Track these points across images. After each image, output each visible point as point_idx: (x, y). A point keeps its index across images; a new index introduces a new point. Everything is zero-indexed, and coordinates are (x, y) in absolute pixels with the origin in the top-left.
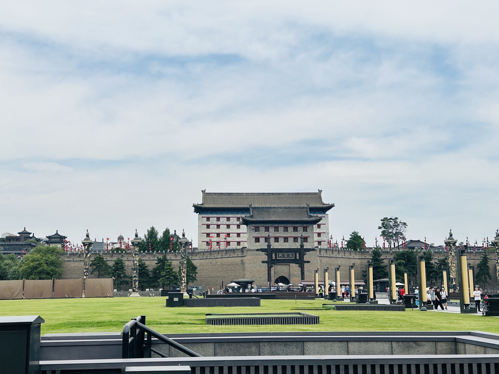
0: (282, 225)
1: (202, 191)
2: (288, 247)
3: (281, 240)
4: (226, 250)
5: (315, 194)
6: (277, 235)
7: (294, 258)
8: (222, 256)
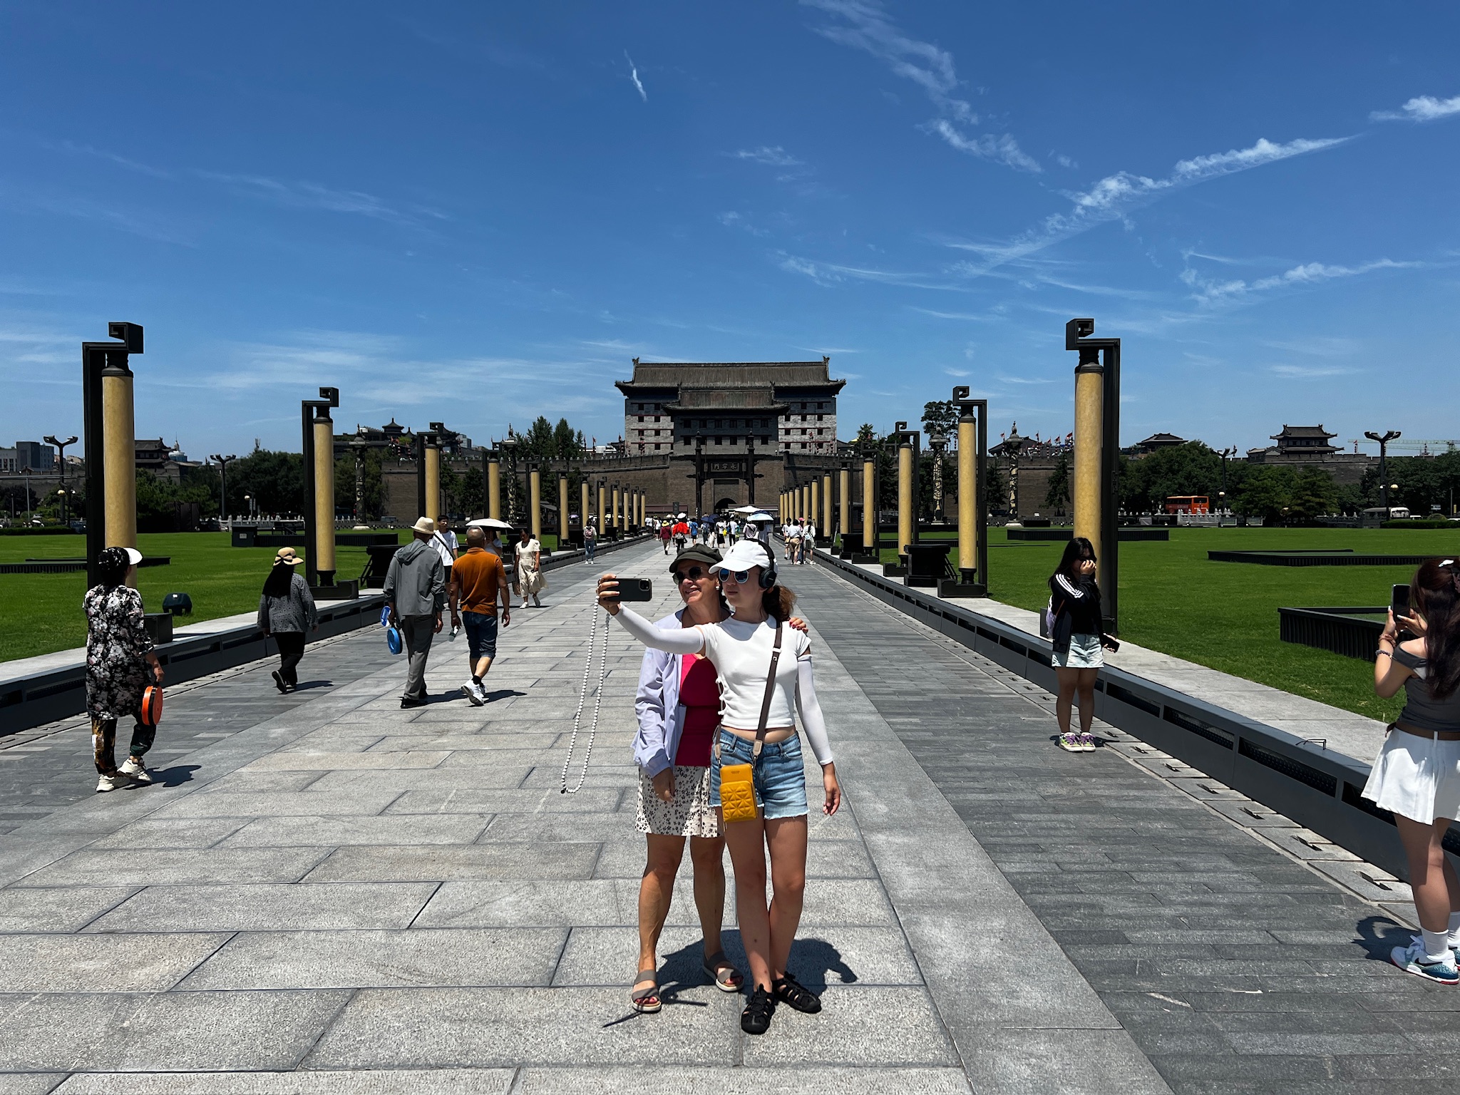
1: (633, 360)
3: (726, 442)
4: (642, 457)
6: (719, 432)
7: (738, 470)
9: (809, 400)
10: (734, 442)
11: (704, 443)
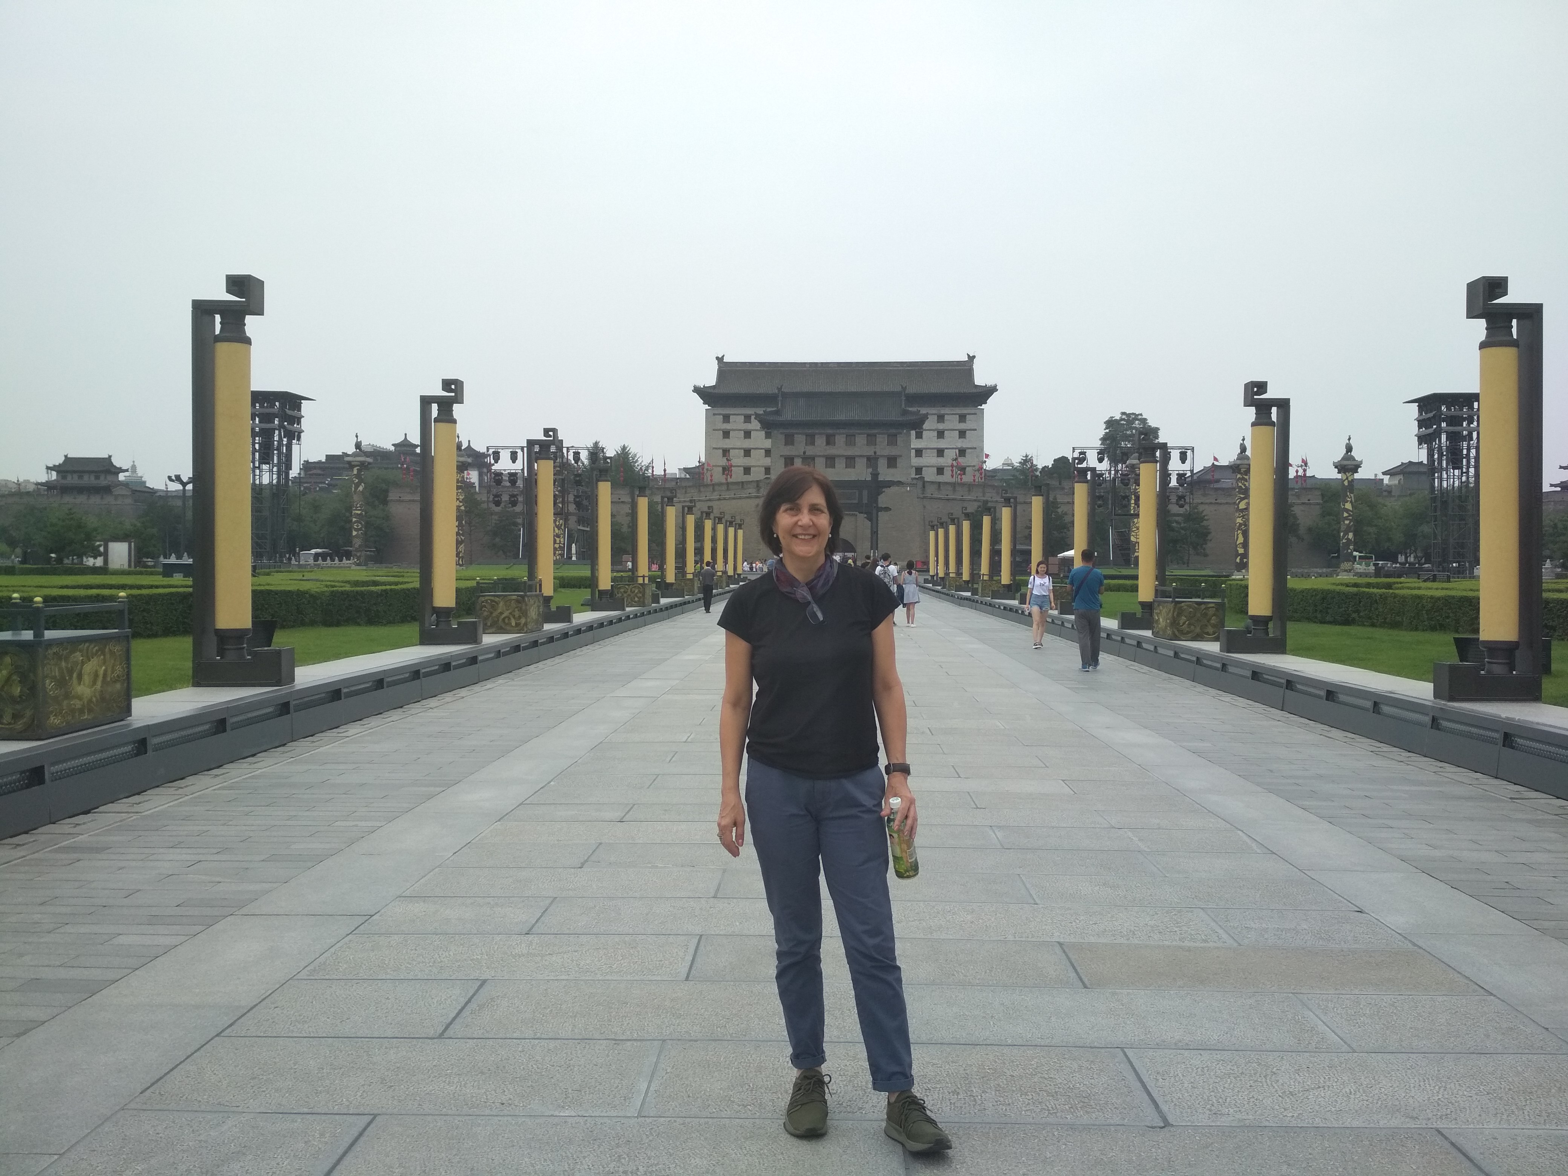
0: (842, 431)
1: (717, 358)
2: (853, 477)
3: (840, 464)
4: (728, 484)
5: (961, 364)
6: (832, 451)
7: (856, 501)
8: (720, 496)
10: (851, 464)
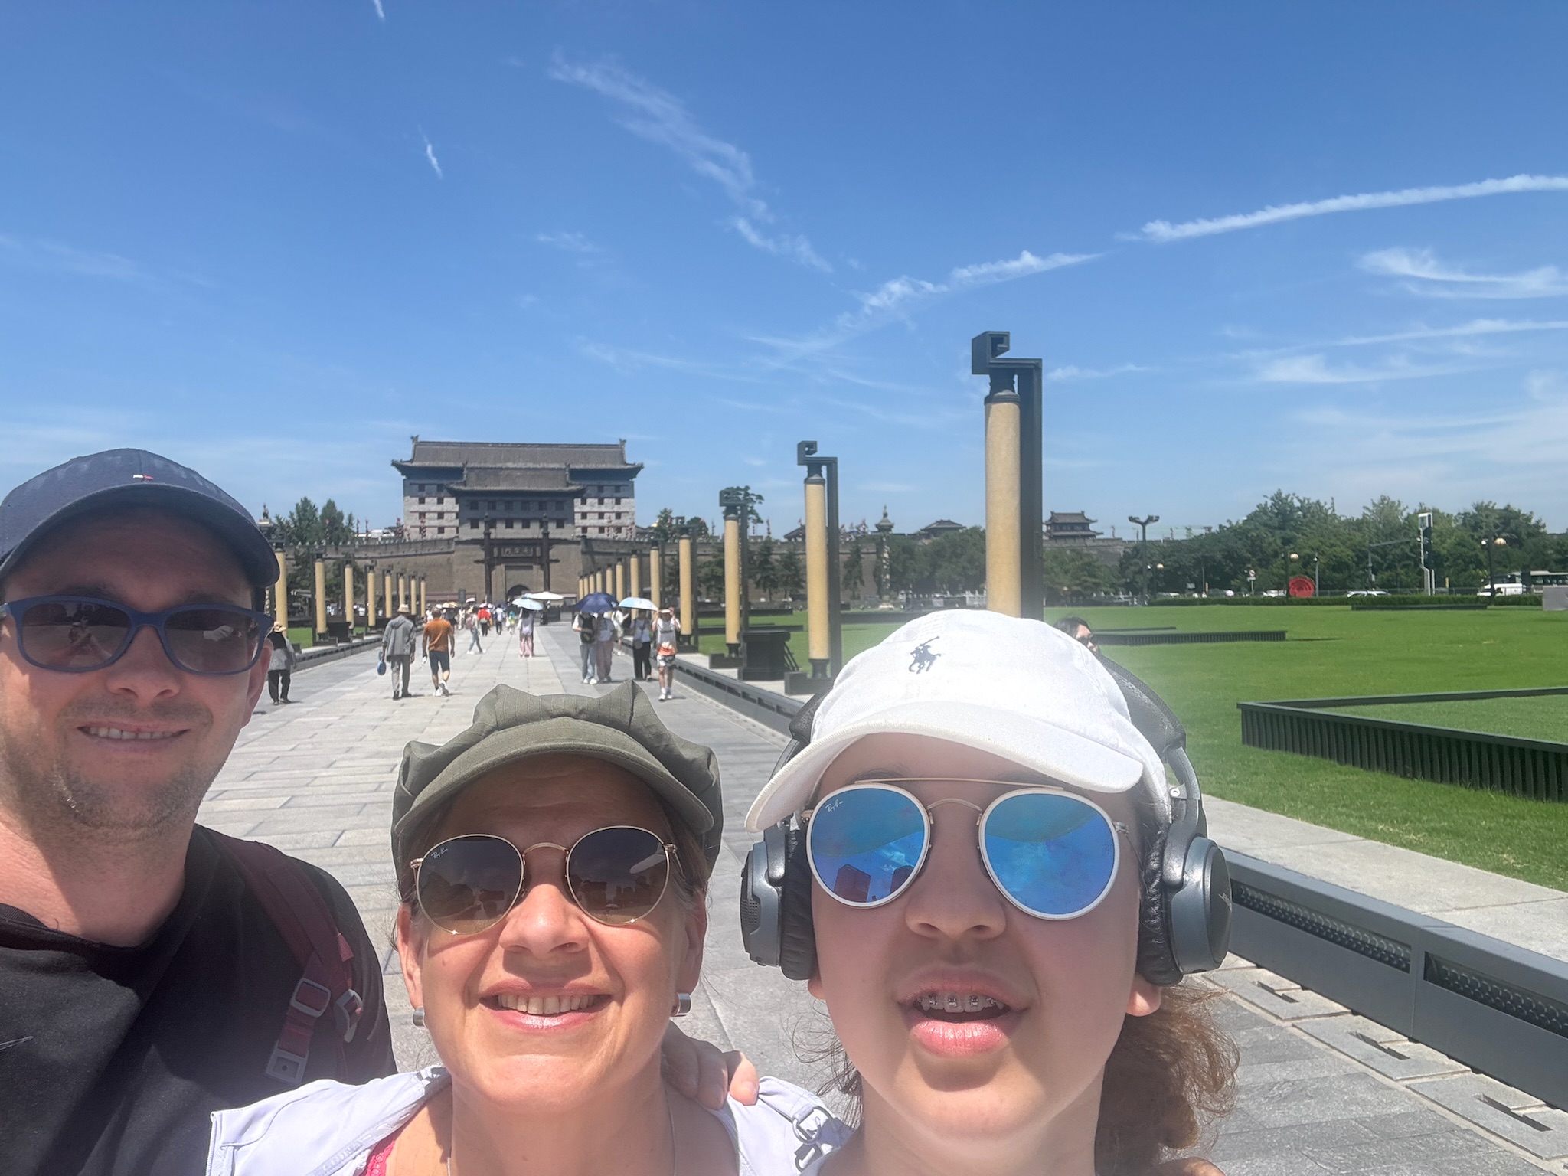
0: (518, 498)
1: (412, 438)
3: (517, 525)
4: (423, 542)
5: (615, 446)
6: (510, 515)
7: (531, 555)
9: (605, 482)
10: (526, 525)
11: (494, 526)
